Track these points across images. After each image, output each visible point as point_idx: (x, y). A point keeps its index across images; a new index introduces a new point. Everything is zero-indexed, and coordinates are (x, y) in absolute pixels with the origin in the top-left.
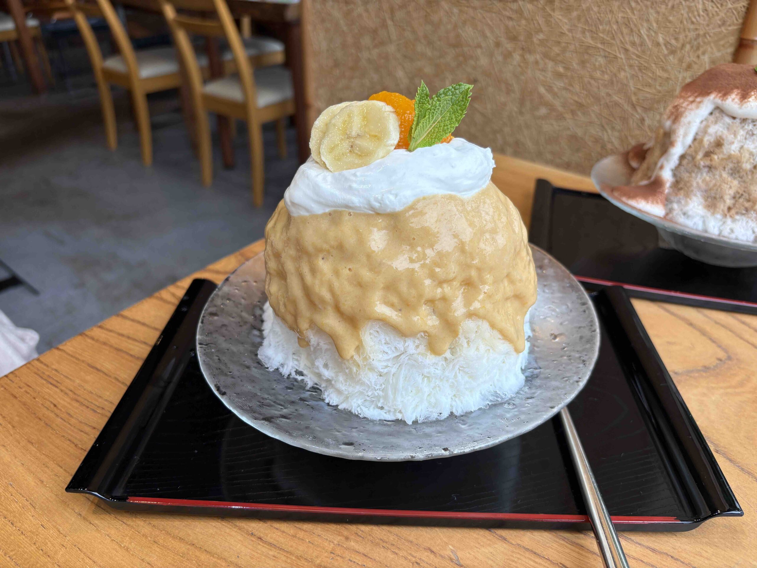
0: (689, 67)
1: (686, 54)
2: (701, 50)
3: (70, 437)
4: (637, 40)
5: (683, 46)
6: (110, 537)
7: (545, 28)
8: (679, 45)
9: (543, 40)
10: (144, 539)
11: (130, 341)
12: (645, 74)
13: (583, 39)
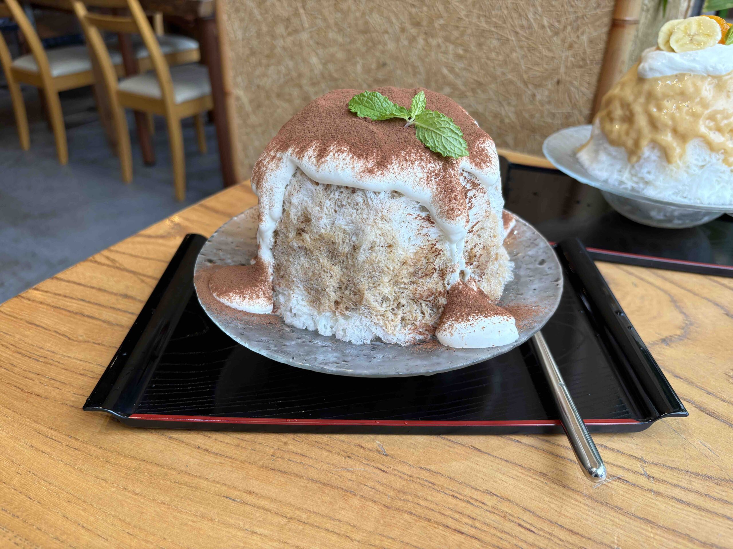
0: (571, 46)
1: (567, 34)
2: (581, 30)
3: (15, 384)
4: (524, 22)
5: (565, 27)
6: (63, 462)
7: (445, 15)
8: (561, 27)
9: (444, 25)
10: (96, 460)
11: (67, 299)
12: (534, 54)
13: (478, 23)
